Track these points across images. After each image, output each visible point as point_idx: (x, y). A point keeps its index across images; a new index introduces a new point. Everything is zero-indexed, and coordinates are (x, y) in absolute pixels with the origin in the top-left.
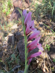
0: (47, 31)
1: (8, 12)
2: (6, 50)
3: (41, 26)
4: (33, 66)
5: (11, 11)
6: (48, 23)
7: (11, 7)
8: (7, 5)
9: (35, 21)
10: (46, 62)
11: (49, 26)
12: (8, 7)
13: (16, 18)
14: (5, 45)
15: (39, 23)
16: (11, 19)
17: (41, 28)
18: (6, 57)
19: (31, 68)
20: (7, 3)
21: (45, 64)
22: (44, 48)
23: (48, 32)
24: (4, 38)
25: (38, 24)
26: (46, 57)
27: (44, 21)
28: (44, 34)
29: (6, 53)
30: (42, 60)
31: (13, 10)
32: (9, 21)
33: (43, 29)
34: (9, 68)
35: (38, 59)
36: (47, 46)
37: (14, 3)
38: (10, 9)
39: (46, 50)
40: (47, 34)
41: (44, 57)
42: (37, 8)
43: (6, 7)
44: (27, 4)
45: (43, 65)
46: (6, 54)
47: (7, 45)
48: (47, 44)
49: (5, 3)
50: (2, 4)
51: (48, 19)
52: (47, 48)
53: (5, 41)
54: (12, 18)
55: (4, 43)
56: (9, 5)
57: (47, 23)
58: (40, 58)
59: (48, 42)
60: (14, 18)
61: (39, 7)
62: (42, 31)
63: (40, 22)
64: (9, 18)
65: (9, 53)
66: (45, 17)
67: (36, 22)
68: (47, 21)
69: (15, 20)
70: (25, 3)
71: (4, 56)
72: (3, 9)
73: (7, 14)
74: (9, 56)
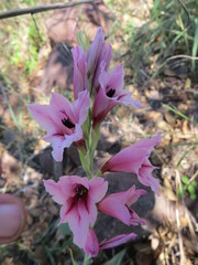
0: (179, 122)
1: (30, 60)
2: (34, 203)
3: (155, 105)
4: (138, 261)
5: (40, 56)
6: (179, 93)
7: (41, 44)
8: (25, 38)
9: (131, 88)
10: (187, 243)
11: (185, 103)
12: (29, 43)
13: (63, 81)
14: (30, 183)
15: (147, 94)
16: (44, 85)
17: (155, 115)
18: (38, 230)
20: (27, 30)
21: (182, 253)
22: (175, 192)
25: (143, 99)
26: (185, 225)
27: (163, 85)
28: (168, 137)
29: (35, 213)
30: (169, 235)
31: (50, 54)
32: (37, 95)
33: (165, 119)
35: (156, 234)
36: (183, 184)
37: (49, 30)
38: (38, 51)
39: (183, 196)
40: (180, 136)
41: (179, 224)
42: (132, 40)
43: (25, 47)
44: (96, 29)
45: (179, 258)
46: (35, 219)
47: (36, 185)
48: (184, 174)
49: (20, 33)
50: (7, 34)
51: (178, 78)
52: (187, 191)
54: (48, 82)
55: (26, 178)
56: (33, 38)
57: (175, 92)
58: (164, 228)
59: (186, 167)
60: (55, 83)
61: (141, 36)
62: (162, 124)
63: (149, 89)
64: (37, 82)
65: (46, 214)
67: (136, 93)
68: (174, 87)
69: (60, 89)
70: (90, 24)
72: (12, 54)
73: (28, 70)
74: (46, 225)
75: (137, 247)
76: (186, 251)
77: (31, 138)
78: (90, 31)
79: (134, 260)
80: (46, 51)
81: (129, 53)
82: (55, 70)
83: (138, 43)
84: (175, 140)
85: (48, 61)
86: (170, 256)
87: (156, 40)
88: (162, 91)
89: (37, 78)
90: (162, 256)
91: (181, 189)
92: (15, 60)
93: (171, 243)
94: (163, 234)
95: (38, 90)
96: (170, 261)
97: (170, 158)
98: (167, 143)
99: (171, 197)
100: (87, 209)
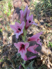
0: (48, 28)
1: (9, 12)
2: (11, 49)
3: (42, 24)
4: (37, 63)
5: (11, 11)
7: (11, 8)
8: (7, 6)
9: (36, 19)
10: (50, 58)
11: (50, 23)
12: (8, 8)
13: (17, 18)
14: (10, 44)
17: (42, 26)
18: (12, 55)
19: (36, 65)
20: (8, 4)
21: (49, 60)
23: (49, 30)
24: (8, 38)
25: (39, 22)
27: (44, 18)
28: (45, 32)
29: (11, 51)
30: (45, 56)
32: (11, 21)
33: (45, 27)
34: (15, 65)
35: (42, 56)
36: (49, 43)
38: (11, 10)
39: (49, 47)
40: (48, 31)
41: (48, 54)
43: (7, 9)
44: (26, 4)
46: (11, 53)
47: (11, 44)
48: (50, 41)
50: (3, 5)
51: (48, 17)
52: (50, 45)
53: (9, 41)
54: (14, 18)
55: (9, 43)
56: (9, 6)
57: (47, 20)
58: (44, 55)
59: (50, 39)
60: (15, 18)
61: (38, 5)
62: (44, 29)
63: (41, 20)
64: (11, 18)
65: (14, 52)
66: (46, 15)
67: (37, 21)
68: (47, 19)
69: (17, 20)
70: (25, 2)
71: (10, 55)
72: (4, 11)
73: (8, 15)
74: (14, 54)
75: (37, 59)
76: (50, 60)
77: (9, 33)
78: (25, 4)
79: (37, 62)
80: (13, 10)
81: (35, 10)
82: (15, 15)
83: (37, 7)
84: (47, 33)
85: (13, 13)
86: (46, 61)
87: (42, 6)
88: (44, 20)
89: (11, 17)
90: (43, 61)
91: (49, 45)
92: (5, 12)
93: (46, 58)
94: (44, 56)
95: (11, 20)
96: (46, 62)
97: (46, 37)
98: (45, 33)
99: (46, 47)
100: (24, 50)
